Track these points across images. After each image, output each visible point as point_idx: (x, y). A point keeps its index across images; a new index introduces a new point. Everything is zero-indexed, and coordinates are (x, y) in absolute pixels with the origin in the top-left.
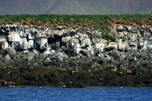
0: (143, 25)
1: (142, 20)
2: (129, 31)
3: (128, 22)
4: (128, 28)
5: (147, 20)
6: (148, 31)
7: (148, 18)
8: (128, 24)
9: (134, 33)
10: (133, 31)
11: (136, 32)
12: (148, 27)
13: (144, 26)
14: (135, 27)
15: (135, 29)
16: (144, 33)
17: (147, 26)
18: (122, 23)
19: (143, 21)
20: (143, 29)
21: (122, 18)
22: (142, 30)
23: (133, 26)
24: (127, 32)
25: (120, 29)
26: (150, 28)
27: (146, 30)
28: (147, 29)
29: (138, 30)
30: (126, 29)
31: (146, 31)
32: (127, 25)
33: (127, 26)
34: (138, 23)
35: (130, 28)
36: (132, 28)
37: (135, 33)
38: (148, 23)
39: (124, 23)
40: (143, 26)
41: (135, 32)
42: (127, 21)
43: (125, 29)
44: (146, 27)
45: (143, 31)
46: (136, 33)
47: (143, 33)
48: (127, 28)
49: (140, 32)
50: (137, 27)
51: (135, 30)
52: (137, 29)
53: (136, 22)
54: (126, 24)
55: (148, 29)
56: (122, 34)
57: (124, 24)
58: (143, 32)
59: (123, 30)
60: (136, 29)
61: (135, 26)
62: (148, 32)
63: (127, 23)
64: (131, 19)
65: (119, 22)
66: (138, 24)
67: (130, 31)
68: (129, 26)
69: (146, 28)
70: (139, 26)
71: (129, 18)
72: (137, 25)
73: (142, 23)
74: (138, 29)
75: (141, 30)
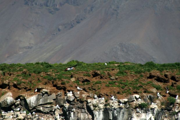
0: (69, 91)
1: (72, 77)
2: (31, 108)
3: (33, 82)
4: (28, 101)
5: (85, 78)
6: (83, 108)
7: (91, 72)
8: (30, 90)
9: (45, 113)
10: (41, 109)
11: (51, 111)
12: (84, 96)
13: (74, 95)
14: (49, 96)
15: (49, 101)
16: (72, 113)
17: (81, 93)
18: (15, 86)
19: (73, 80)
20: (69, 102)
21: (20, 73)
22: (67, 105)
23: (43, 94)
24: (25, 112)
25: (5, 102)
26: (89, 101)
27: (80, 105)
28: (82, 102)
29: (56, 106)
30: (23, 103)
31: (79, 108)
32: (27, 91)
33: (25, 94)
34: (58, 86)
35: (32, 100)
36: (38, 100)
37: (48, 113)
38: (86, 87)
39: (19, 84)
40: (70, 94)
41: (47, 110)
42: (30, 79)
43: (18, 103)
44: (77, 96)
45: (69, 108)
46: (52, 115)
47: (70, 113)
48: (25, 100)
49: (63, 110)
50: (54, 96)
51: (49, 106)
52: (52, 101)
53: (53, 82)
54: (25, 88)
55: (85, 104)
56: (11, 117)
57: (19, 89)
58: (70, 110)
59: (13, 104)
60: (51, 103)
61: (46, 93)
62: (83, 110)
63: (28, 87)
64: (42, 74)
65: (6, 82)
66: (59, 88)
67: (34, 108)
68: (32, 95)
69: (78, 100)
70: (59, 93)
71: (39, 73)
72: (56, 90)
73: (67, 85)
74: (56, 101)
75: (65, 105)
